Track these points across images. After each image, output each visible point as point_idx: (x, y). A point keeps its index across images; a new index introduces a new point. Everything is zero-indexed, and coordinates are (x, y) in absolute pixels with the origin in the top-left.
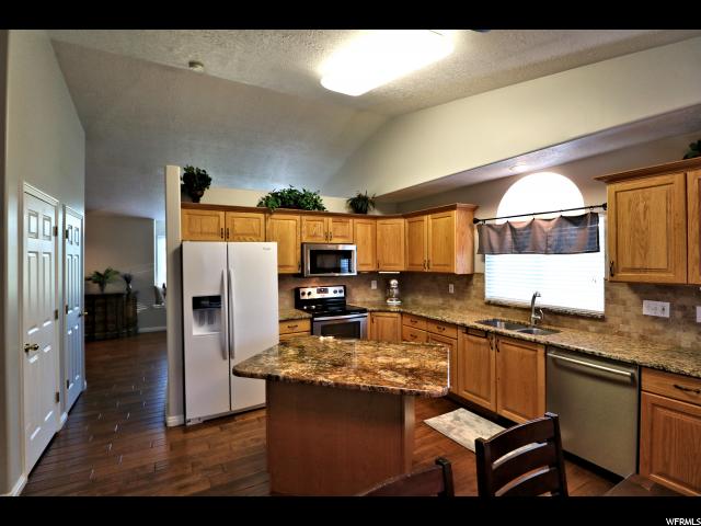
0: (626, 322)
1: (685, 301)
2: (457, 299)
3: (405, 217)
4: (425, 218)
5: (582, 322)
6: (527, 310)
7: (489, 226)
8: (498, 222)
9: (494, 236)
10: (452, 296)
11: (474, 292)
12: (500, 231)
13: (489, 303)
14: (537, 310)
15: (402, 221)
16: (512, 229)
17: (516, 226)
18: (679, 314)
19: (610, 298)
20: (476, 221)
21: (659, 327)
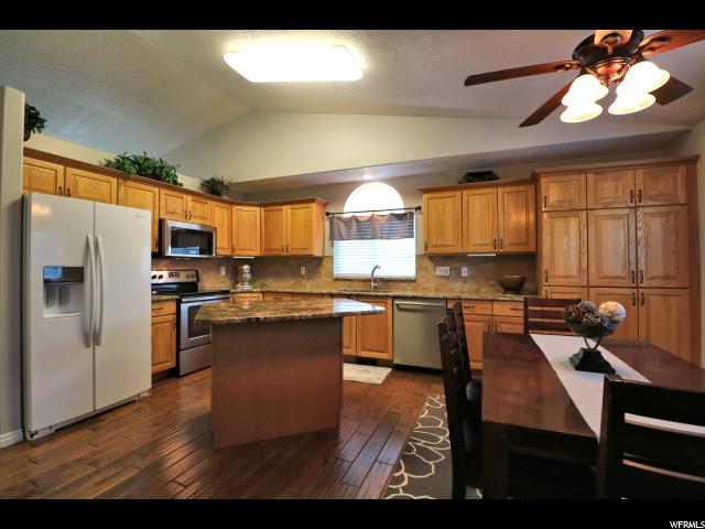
0: (427, 281)
1: (457, 265)
2: (309, 279)
3: (260, 206)
4: (284, 208)
5: (403, 284)
6: (368, 280)
7: (338, 218)
8: (345, 216)
9: (342, 226)
10: (303, 276)
11: (324, 272)
12: (348, 222)
13: (337, 279)
14: (375, 280)
15: (258, 209)
16: (357, 221)
17: (360, 219)
18: (454, 273)
19: (419, 267)
20: (328, 214)
21: (444, 281)
